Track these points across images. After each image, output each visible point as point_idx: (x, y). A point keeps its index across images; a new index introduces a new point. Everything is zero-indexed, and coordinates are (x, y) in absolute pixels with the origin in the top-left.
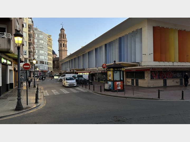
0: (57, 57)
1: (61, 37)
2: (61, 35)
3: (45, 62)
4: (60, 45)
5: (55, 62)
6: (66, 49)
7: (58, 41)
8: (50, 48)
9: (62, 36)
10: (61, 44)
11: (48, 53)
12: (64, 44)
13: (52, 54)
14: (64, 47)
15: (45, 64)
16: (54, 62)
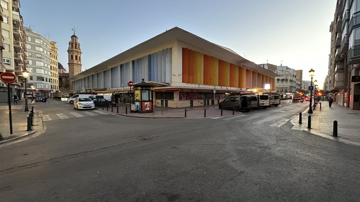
0: (65, 72)
1: (72, 46)
2: (72, 44)
3: (46, 79)
4: (70, 57)
5: (63, 79)
6: (79, 63)
7: (68, 51)
8: (54, 60)
9: (74, 45)
10: (72, 56)
11: (51, 67)
12: (76, 56)
13: (57, 67)
14: (76, 59)
15: (47, 81)
16: (60, 79)
